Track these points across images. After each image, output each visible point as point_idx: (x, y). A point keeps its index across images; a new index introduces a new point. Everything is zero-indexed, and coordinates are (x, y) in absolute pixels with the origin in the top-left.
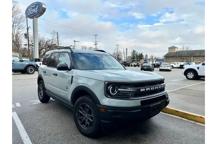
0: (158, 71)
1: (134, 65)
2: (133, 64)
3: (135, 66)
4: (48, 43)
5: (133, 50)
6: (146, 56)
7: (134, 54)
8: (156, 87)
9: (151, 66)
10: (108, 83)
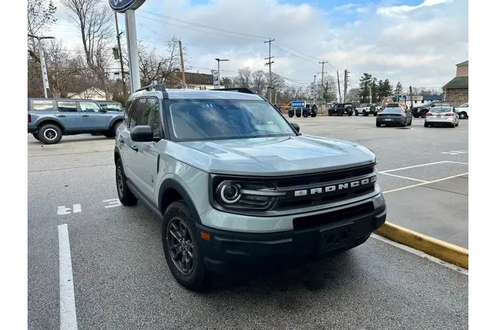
0: (420, 126)
1: (364, 110)
2: (360, 110)
3: (366, 114)
4: (163, 66)
5: (365, 74)
6: (399, 86)
7: (366, 84)
8: (343, 184)
9: (404, 115)
10: (215, 177)
